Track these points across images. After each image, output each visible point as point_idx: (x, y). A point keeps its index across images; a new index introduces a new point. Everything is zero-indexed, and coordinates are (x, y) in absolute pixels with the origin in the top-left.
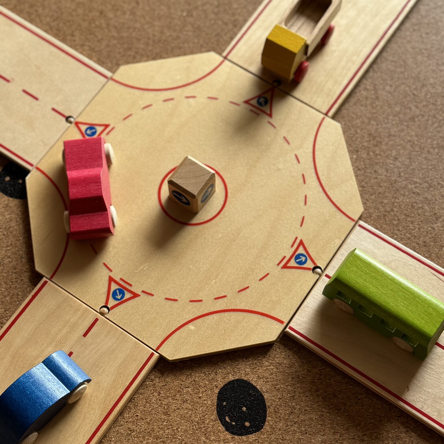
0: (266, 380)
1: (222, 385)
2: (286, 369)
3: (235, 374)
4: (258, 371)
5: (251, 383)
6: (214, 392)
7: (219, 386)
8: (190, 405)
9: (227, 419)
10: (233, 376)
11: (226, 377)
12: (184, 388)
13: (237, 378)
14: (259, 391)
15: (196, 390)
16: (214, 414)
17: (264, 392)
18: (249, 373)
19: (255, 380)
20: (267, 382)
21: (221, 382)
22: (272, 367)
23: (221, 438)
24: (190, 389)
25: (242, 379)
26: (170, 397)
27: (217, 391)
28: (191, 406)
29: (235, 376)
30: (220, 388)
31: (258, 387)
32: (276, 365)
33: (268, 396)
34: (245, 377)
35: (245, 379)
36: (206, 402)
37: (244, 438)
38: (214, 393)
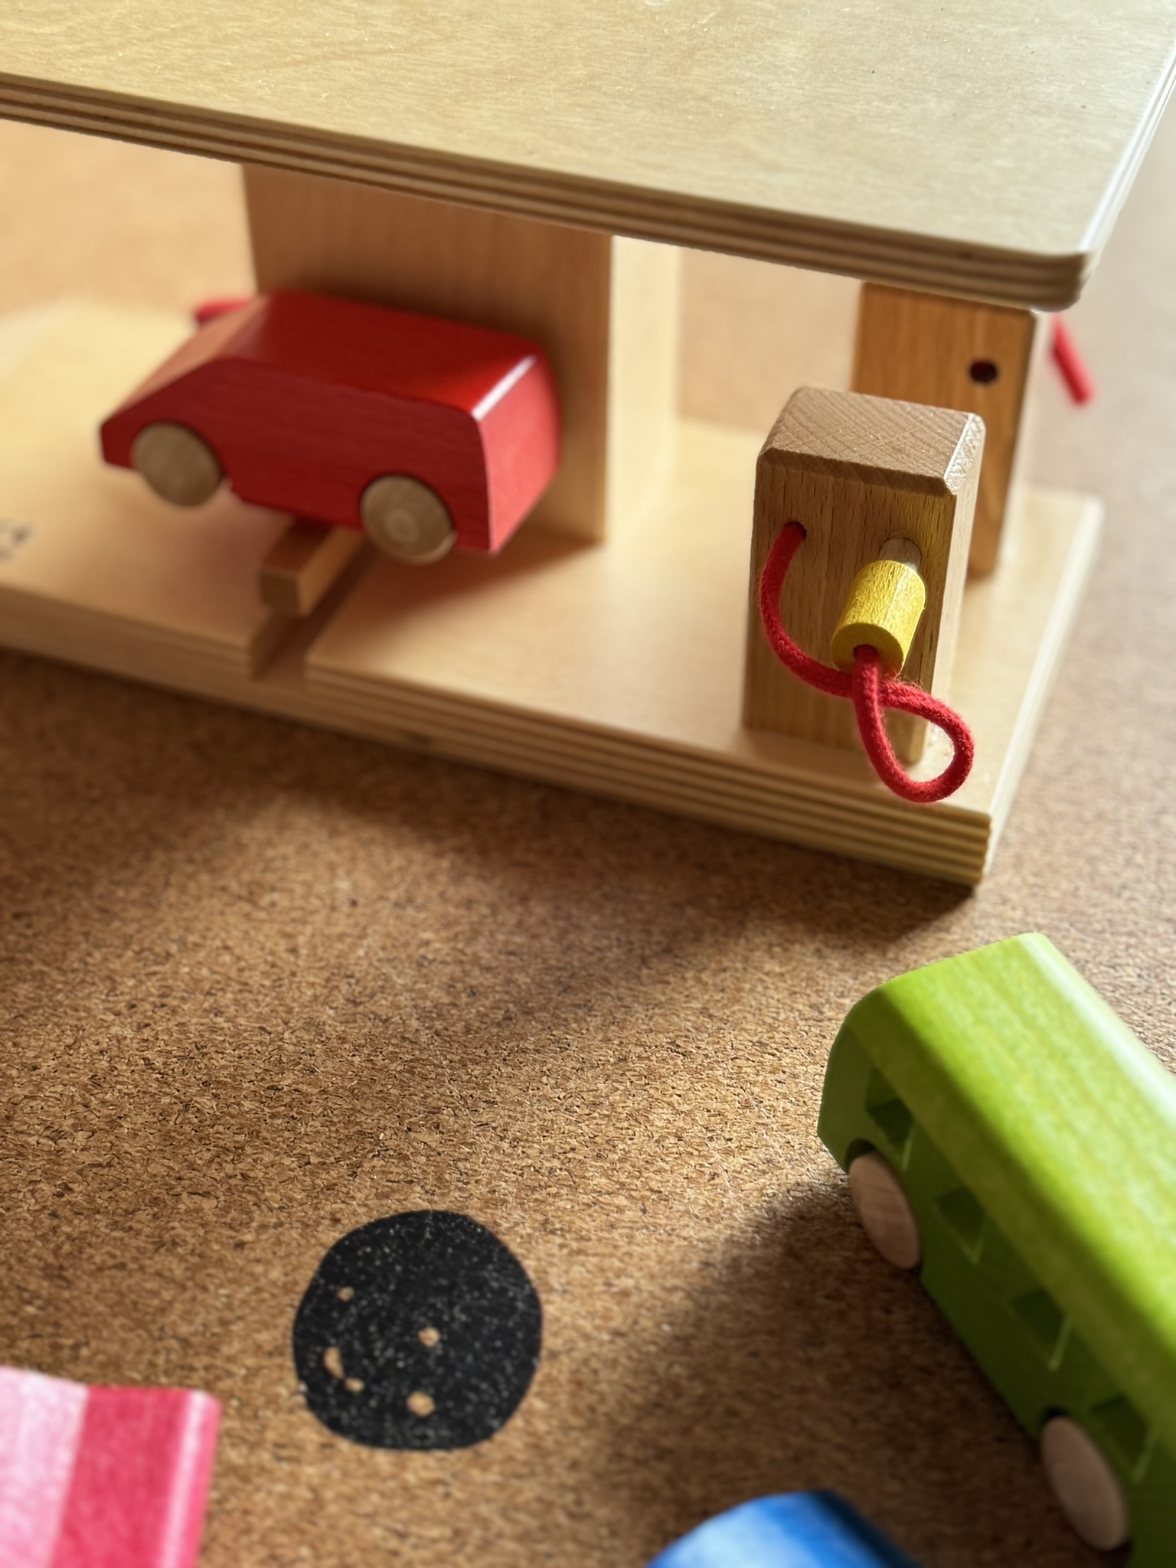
0: (574, 1245)
1: (365, 1220)
2: (686, 1220)
3: (438, 1191)
4: (551, 1200)
5: (498, 1242)
6: (314, 1236)
7: (345, 1221)
8: (183, 1266)
9: (333, 1360)
10: (429, 1196)
11: (393, 1191)
12: (185, 1195)
13: (441, 1207)
14: (528, 1282)
15: (233, 1214)
16: (275, 1327)
17: (551, 1290)
18: (505, 1201)
19: (524, 1232)
20: (580, 1252)
21: (366, 1206)
22: (621, 1201)
23: (271, 1436)
24: (208, 1205)
25: (465, 1217)
26: (107, 1213)
27: (331, 1236)
28: (187, 1269)
29: (436, 1198)
30: (350, 1228)
31: (529, 1265)
32: (643, 1198)
33: (562, 1310)
34: (481, 1210)
35: (481, 1219)
36: (259, 1269)
37: (383, 1459)
38: (313, 1241)
